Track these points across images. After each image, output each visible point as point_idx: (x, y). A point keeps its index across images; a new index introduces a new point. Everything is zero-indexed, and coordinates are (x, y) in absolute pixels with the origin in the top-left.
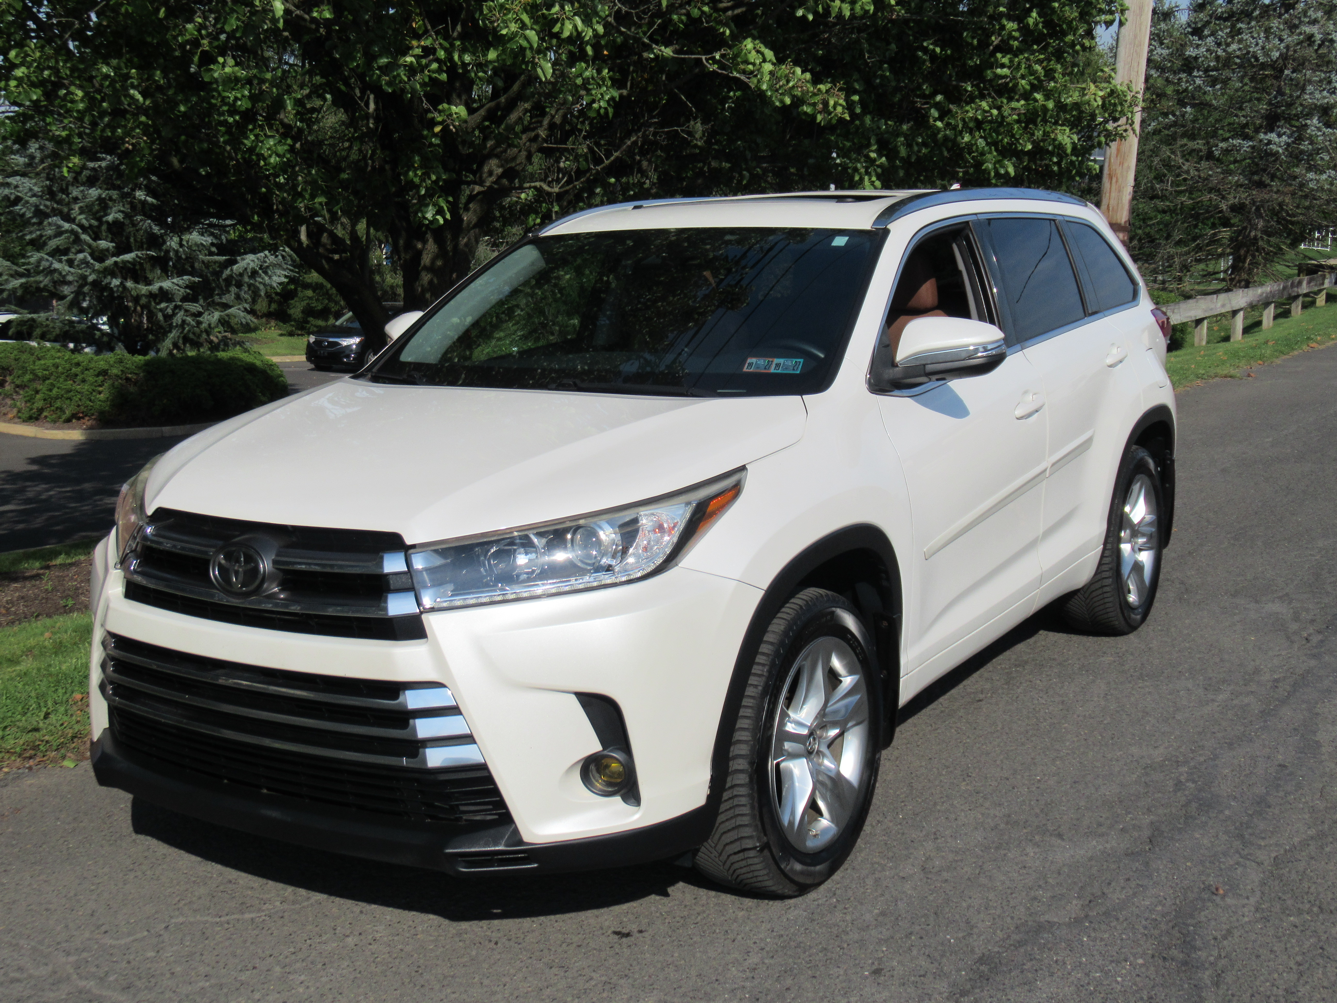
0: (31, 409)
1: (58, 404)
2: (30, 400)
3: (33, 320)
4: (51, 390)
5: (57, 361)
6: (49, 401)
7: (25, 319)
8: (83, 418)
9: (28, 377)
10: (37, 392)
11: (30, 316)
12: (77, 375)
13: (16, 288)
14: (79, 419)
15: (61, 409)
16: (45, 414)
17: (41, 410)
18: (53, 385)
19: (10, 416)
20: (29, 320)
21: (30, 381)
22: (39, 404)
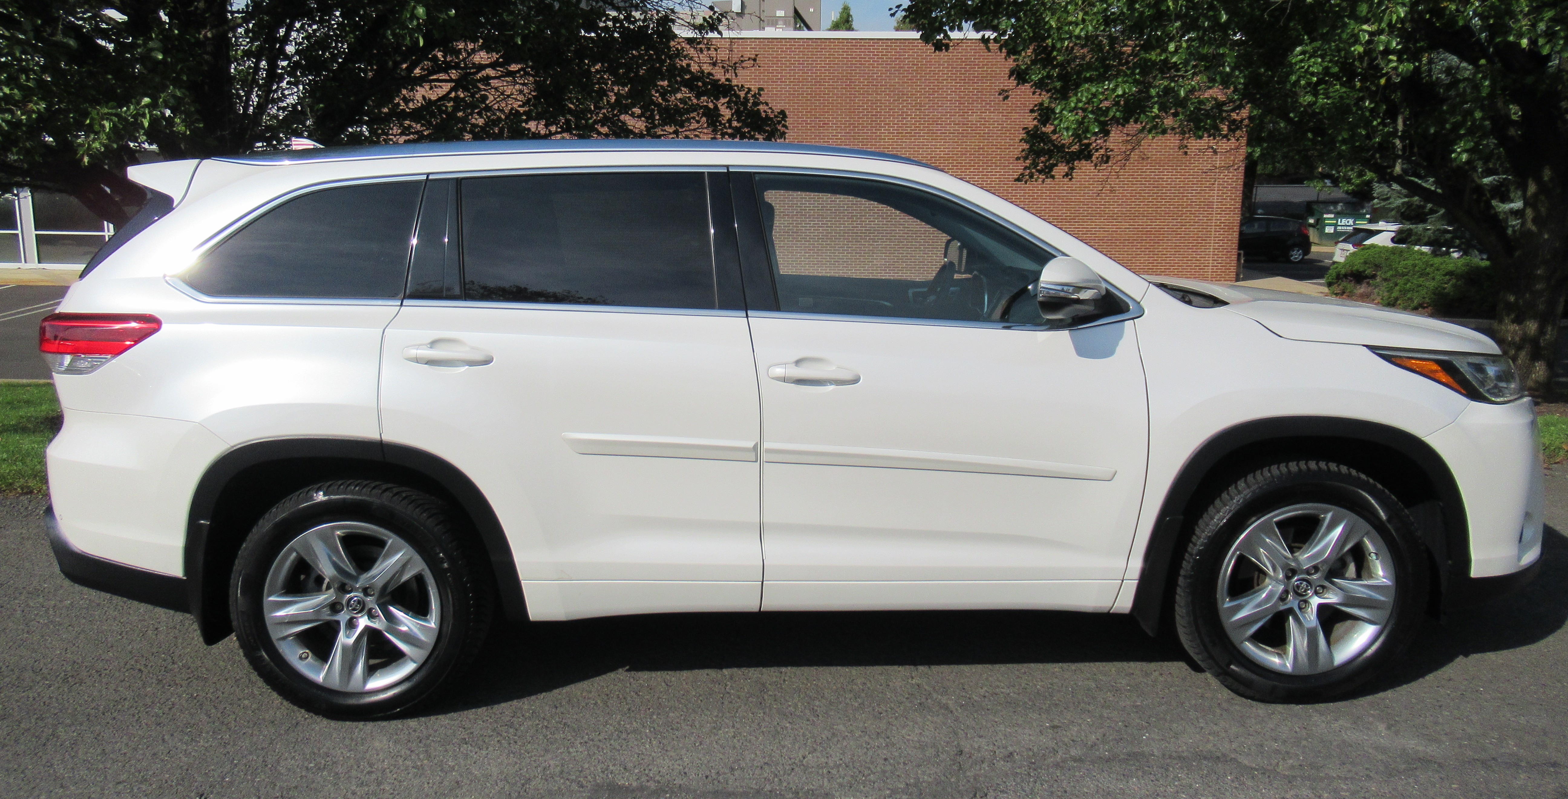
0: (1390, 298)
1: (1409, 295)
2: (1390, 290)
3: (1410, 230)
4: (1406, 284)
5: (1417, 262)
6: (1404, 292)
7: (1405, 229)
8: (1427, 307)
9: (1391, 273)
10: (1396, 285)
11: (1408, 227)
12: (1429, 274)
13: (1399, 206)
14: (1424, 308)
15: (1411, 299)
16: (1399, 302)
17: (1397, 299)
18: (1408, 281)
19: (1376, 301)
20: (1408, 230)
21: (1392, 276)
22: (1395, 294)
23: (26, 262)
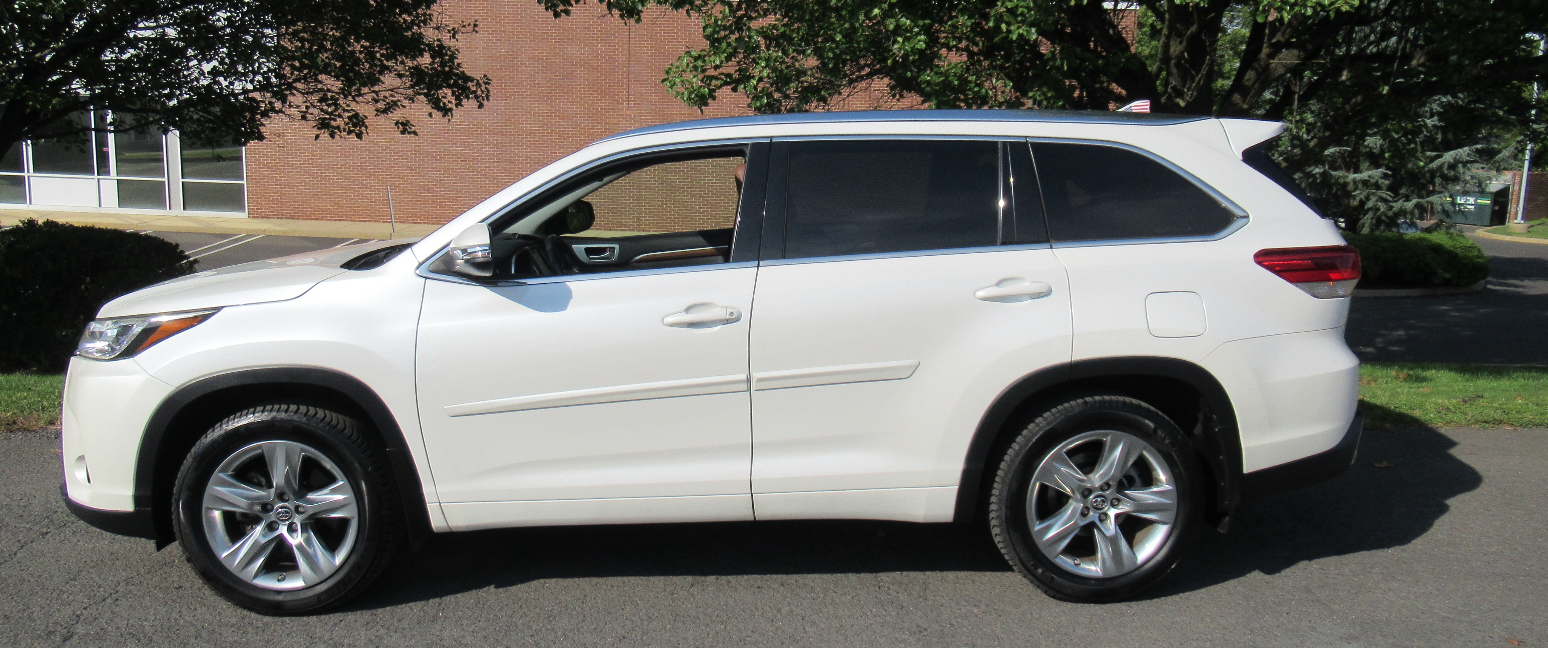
23: (170, 209)
